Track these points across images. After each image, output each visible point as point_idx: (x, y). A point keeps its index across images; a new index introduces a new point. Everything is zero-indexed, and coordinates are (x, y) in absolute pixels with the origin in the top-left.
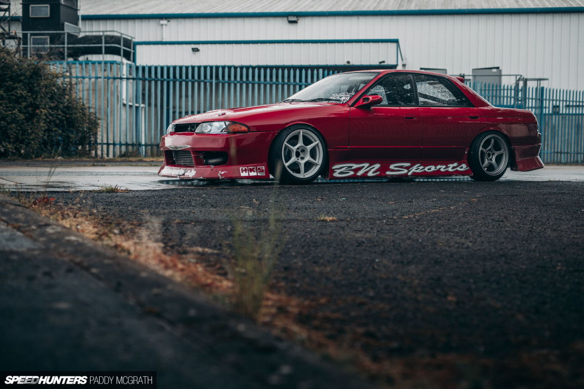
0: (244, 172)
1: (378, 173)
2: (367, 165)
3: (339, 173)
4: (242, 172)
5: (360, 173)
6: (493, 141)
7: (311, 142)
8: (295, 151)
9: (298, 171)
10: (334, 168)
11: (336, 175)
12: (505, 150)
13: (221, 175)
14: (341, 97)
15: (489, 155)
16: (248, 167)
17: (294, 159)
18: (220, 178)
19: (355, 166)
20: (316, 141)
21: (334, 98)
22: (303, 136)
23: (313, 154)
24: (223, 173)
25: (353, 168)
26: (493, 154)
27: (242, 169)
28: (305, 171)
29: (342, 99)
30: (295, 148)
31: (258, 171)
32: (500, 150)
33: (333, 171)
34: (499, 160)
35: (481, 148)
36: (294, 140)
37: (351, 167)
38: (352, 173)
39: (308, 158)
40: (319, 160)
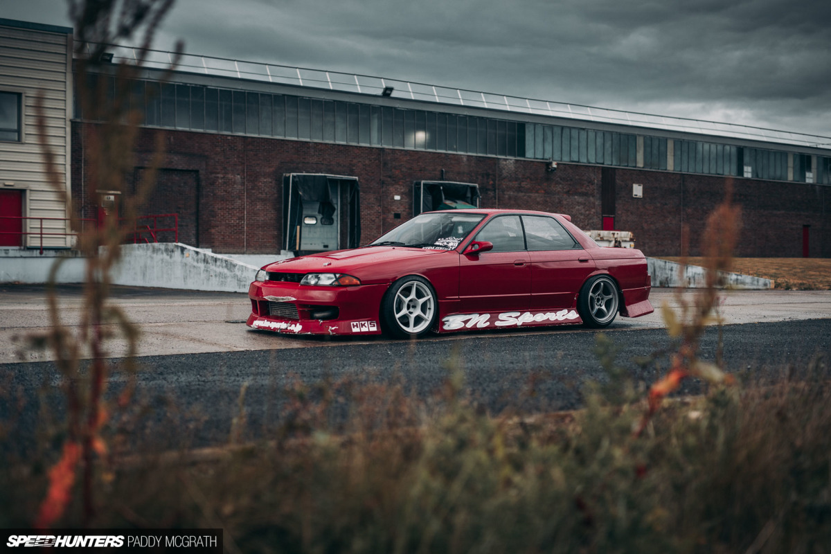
0: (356, 327)
1: (488, 323)
2: (477, 316)
3: (449, 326)
4: (354, 328)
5: (470, 325)
6: (602, 284)
7: (423, 296)
8: (407, 302)
9: (407, 325)
10: (444, 320)
11: (445, 327)
12: (614, 293)
13: (332, 331)
14: (448, 243)
15: (598, 300)
16: (360, 322)
17: (404, 311)
18: (331, 333)
19: (465, 318)
20: (428, 295)
21: (441, 244)
22: (417, 288)
23: (424, 308)
24: (333, 328)
25: (463, 320)
26: (602, 299)
27: (354, 324)
28: (415, 326)
29: (450, 245)
30: (407, 300)
31: (369, 326)
32: (610, 295)
34: (608, 305)
35: (591, 294)
36: (407, 292)
38: (462, 325)
39: (418, 312)
40: (429, 316)
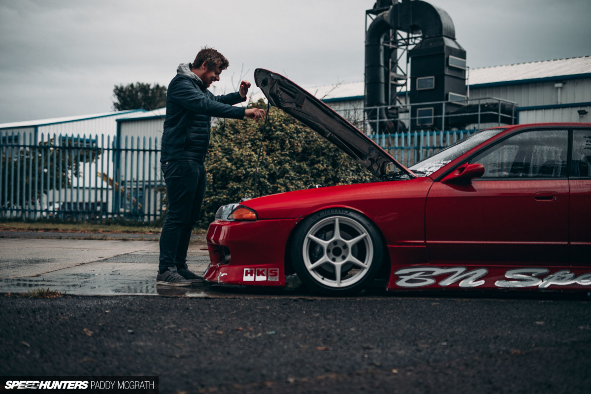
0: (249, 275)
1: (482, 282)
2: (460, 270)
3: (407, 282)
4: (246, 275)
5: (447, 282)
7: (354, 235)
8: (327, 247)
10: (397, 273)
11: (401, 283)
13: (221, 278)
16: (255, 268)
17: (324, 259)
18: (219, 282)
19: (438, 271)
20: (363, 233)
22: (341, 225)
23: (360, 251)
24: (223, 275)
25: (434, 274)
27: (247, 271)
28: (343, 277)
30: (326, 243)
31: (270, 274)
33: (398, 278)
37: (432, 272)
38: (430, 281)
39: (349, 258)
40: (368, 261)
